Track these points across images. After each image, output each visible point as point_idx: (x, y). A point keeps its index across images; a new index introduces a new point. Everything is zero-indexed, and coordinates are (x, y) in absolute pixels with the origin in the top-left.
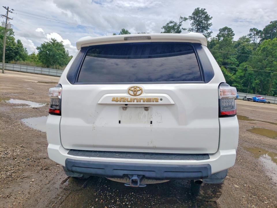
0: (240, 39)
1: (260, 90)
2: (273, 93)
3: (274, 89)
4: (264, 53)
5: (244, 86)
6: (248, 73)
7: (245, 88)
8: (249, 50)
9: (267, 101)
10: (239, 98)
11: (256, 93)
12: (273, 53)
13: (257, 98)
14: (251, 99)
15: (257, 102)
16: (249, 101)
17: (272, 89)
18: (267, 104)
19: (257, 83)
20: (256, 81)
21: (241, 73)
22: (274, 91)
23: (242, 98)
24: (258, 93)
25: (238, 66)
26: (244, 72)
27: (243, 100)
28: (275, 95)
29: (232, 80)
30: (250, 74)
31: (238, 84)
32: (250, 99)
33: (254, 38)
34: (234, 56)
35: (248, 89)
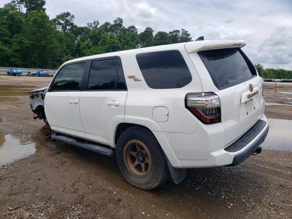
0: (5, 5)
1: (40, 64)
2: (52, 66)
3: (52, 62)
4: (36, 25)
5: (23, 60)
6: (25, 46)
7: (25, 63)
8: (19, 19)
9: (50, 74)
10: (23, 74)
11: (37, 67)
12: (44, 25)
13: (41, 73)
14: (36, 74)
15: (42, 76)
16: (34, 76)
17: (50, 62)
18: (50, 77)
19: (36, 56)
20: (35, 55)
21: (18, 47)
22: (52, 64)
23: (26, 74)
24: (39, 68)
25: (11, 37)
26: (20, 45)
27: (28, 75)
28: (54, 68)
29: (9, 54)
30: (27, 47)
31: (16, 59)
32: (34, 74)
33: (19, 6)
34: (5, 26)
35: (29, 64)
